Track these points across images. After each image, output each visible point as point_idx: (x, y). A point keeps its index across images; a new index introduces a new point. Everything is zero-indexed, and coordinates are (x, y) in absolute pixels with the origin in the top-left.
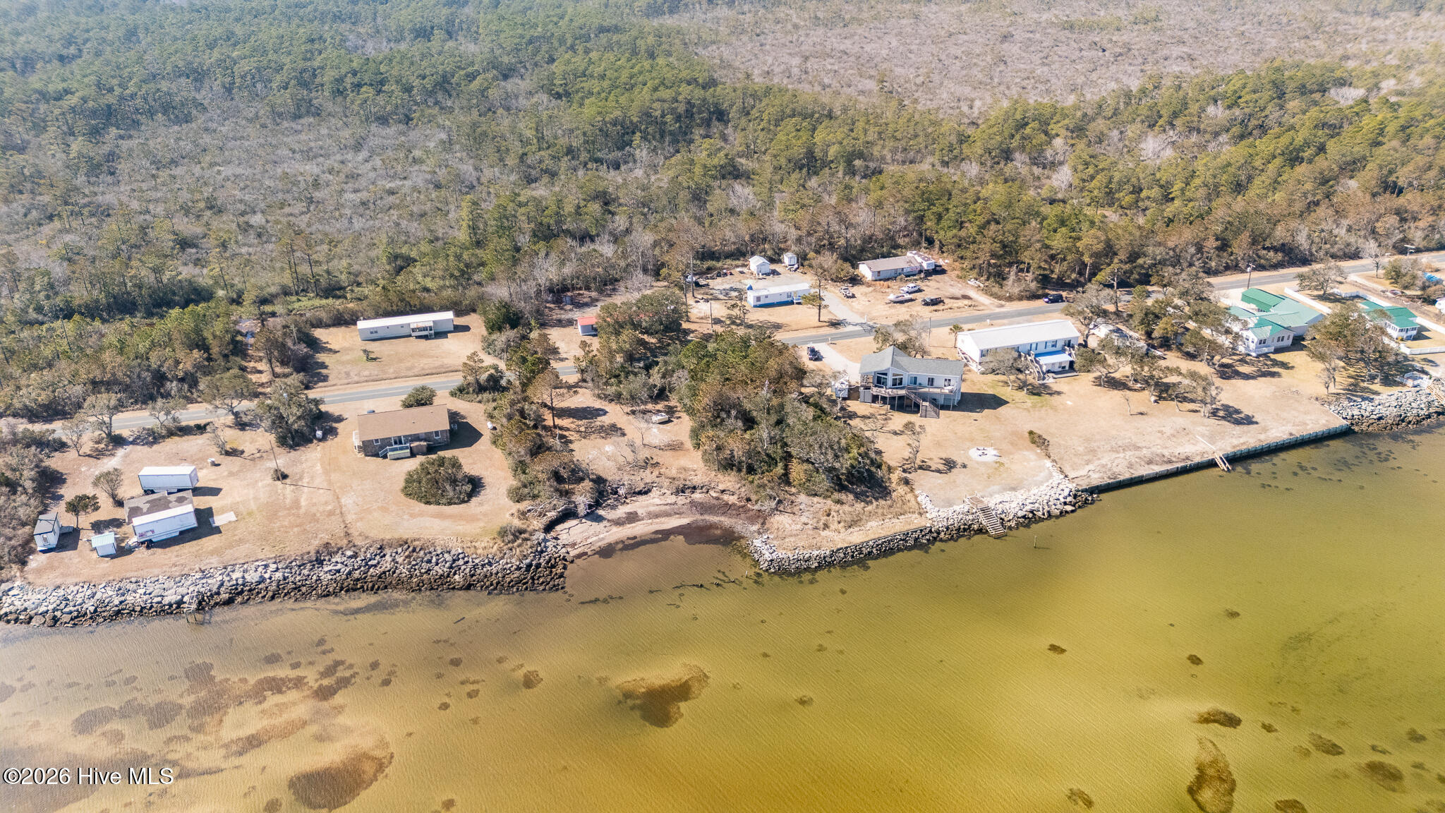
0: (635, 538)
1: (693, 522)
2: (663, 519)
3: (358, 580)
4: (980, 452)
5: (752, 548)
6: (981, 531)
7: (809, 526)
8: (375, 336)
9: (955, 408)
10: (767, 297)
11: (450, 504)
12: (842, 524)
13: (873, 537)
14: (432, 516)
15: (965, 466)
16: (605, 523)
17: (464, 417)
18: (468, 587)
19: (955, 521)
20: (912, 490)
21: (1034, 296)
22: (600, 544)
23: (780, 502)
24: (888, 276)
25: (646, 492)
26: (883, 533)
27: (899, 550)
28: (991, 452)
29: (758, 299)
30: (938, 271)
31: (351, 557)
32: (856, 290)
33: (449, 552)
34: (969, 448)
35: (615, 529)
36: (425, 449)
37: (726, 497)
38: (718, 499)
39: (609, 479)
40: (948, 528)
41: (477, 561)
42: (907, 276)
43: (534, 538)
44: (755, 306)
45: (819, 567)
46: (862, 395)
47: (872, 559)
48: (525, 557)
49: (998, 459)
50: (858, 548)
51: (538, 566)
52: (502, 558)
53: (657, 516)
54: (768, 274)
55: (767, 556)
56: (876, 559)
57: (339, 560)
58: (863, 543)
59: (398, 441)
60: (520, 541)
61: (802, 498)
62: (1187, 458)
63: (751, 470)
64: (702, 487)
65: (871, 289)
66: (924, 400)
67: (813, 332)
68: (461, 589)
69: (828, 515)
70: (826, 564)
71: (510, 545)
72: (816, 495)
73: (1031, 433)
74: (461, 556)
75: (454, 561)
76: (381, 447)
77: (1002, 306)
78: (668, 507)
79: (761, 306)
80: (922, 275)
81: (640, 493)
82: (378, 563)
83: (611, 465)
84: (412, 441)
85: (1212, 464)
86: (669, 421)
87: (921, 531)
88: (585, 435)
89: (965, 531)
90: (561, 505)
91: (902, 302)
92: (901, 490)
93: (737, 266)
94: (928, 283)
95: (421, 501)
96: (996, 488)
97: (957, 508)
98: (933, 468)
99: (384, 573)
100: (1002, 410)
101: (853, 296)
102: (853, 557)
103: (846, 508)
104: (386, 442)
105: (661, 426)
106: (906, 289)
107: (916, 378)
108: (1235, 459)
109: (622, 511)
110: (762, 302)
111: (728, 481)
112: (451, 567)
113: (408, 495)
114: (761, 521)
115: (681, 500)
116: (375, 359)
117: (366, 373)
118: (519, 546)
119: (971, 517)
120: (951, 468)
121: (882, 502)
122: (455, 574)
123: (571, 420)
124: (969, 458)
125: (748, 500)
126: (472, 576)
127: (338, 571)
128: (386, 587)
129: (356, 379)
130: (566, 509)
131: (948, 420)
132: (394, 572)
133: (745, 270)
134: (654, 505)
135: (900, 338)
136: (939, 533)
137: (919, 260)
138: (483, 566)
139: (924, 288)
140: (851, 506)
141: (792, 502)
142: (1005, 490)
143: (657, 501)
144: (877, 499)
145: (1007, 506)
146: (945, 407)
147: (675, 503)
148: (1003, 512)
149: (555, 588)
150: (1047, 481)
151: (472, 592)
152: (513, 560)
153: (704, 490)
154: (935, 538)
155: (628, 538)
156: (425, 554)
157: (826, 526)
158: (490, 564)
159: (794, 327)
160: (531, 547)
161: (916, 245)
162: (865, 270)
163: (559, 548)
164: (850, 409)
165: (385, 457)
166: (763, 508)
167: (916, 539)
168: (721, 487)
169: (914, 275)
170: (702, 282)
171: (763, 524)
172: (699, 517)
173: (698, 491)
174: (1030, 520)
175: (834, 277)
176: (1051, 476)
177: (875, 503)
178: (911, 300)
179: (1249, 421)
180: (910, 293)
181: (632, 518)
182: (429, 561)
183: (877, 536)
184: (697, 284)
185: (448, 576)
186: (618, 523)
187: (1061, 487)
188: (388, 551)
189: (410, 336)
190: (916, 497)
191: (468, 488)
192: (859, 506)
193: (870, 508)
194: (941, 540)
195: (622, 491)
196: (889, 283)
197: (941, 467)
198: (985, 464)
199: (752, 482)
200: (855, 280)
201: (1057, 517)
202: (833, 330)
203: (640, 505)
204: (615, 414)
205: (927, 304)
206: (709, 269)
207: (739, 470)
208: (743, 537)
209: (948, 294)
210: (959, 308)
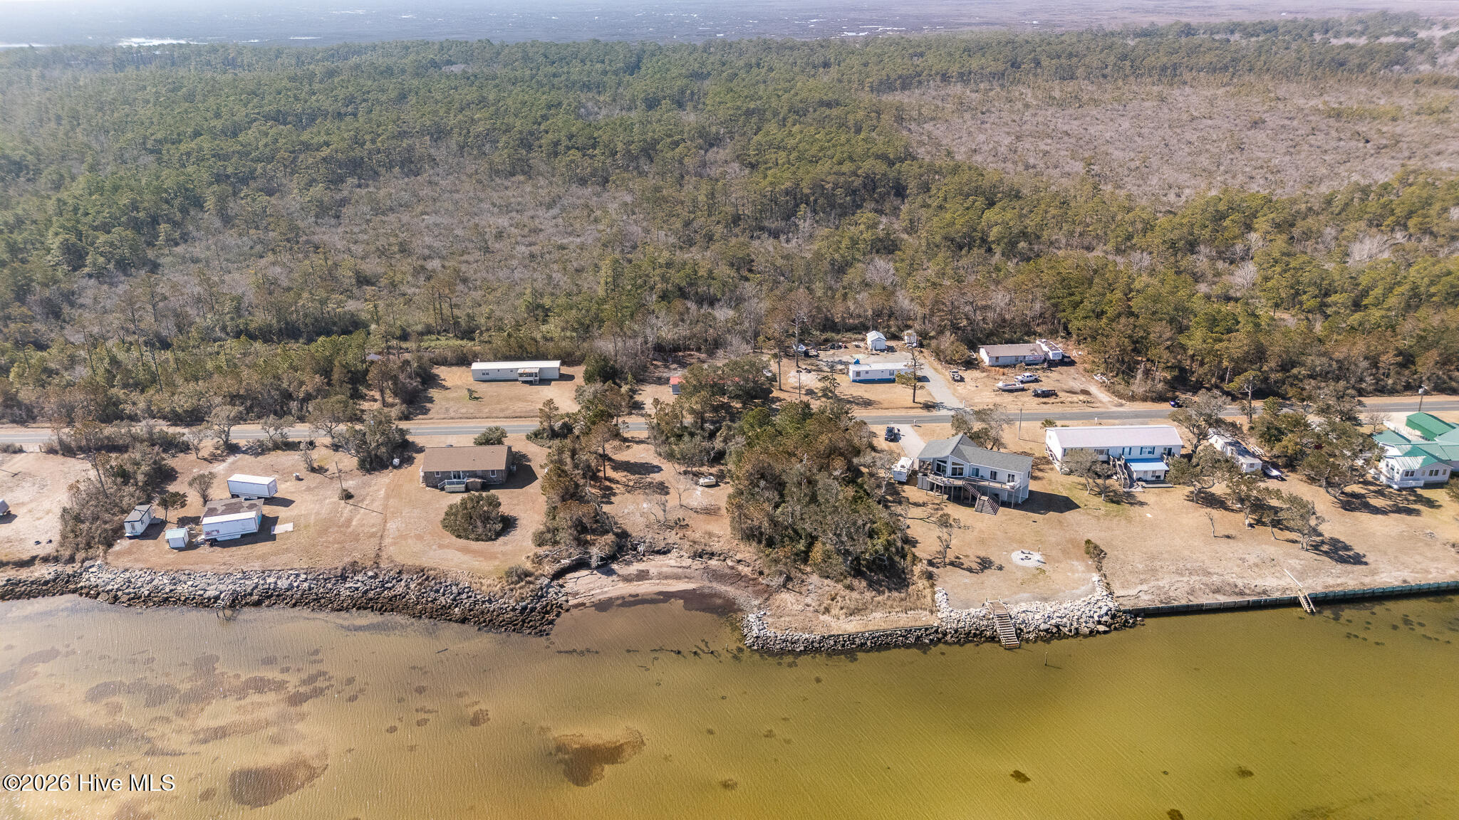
0: (637, 595)
1: (699, 588)
2: (670, 581)
3: (371, 599)
4: (1023, 556)
5: (745, 622)
6: (993, 639)
7: (811, 608)
8: (486, 377)
9: (1017, 506)
10: (867, 372)
11: (477, 540)
12: (844, 611)
13: (871, 628)
14: (458, 550)
15: (1000, 568)
16: (614, 577)
17: (529, 460)
18: (463, 621)
19: (966, 624)
20: (932, 586)
21: (1161, 398)
22: (601, 597)
23: (789, 579)
24: (1008, 362)
25: (664, 552)
26: (884, 626)
27: (896, 646)
28: (1037, 556)
29: (858, 374)
30: (1066, 362)
31: (371, 577)
32: (968, 375)
33: (457, 585)
34: (1013, 550)
35: (621, 584)
36: (479, 486)
37: (740, 568)
38: (732, 568)
39: (634, 535)
40: (956, 631)
41: (479, 597)
42: (1027, 365)
43: (538, 582)
44: (854, 381)
45: (805, 651)
46: (920, 482)
47: (864, 651)
48: (523, 599)
49: (1042, 566)
50: (851, 638)
51: (533, 609)
52: (502, 597)
53: (666, 577)
54: (882, 351)
55: (755, 632)
56: (868, 651)
57: (360, 579)
58: (858, 633)
59: (457, 475)
60: (523, 583)
61: (815, 579)
62: (1265, 592)
63: (770, 544)
64: (720, 555)
65: (985, 374)
66: (984, 494)
67: (903, 413)
68: (456, 621)
69: (833, 600)
70: (812, 649)
71: (512, 586)
72: (828, 577)
73: (1088, 542)
74: (466, 590)
75: (459, 594)
76: (442, 480)
77: (1121, 405)
78: (680, 570)
79: (861, 381)
80: (1045, 365)
81: (659, 552)
82: (393, 586)
83: (641, 521)
84: (469, 477)
85: (1294, 603)
86: (717, 485)
87: (926, 629)
88: (629, 489)
89: (976, 636)
90: (576, 554)
91: (1011, 391)
92: (922, 584)
93: (855, 340)
94: (1049, 374)
95: (453, 534)
96: (1026, 595)
97: (972, 611)
98: (965, 566)
99: (396, 596)
100: (1070, 515)
101: (962, 380)
102: (843, 645)
103: (855, 595)
104: (446, 475)
105: (706, 489)
106: (1020, 378)
107: (978, 470)
108: (1323, 602)
109: (636, 567)
110: (862, 378)
111: (748, 552)
112: (454, 600)
113: (445, 527)
114: (766, 595)
115: (697, 564)
116: (477, 398)
117: (464, 410)
118: (520, 588)
119: (985, 623)
120: (986, 568)
121: (895, 594)
122: (456, 606)
123: (625, 473)
124: (1010, 562)
125: (761, 573)
126: (470, 610)
127: (357, 589)
128: (392, 610)
129: (452, 414)
130: (580, 559)
131: (1004, 518)
132: (404, 597)
133: (862, 344)
134: (668, 566)
135: (977, 426)
136: (945, 634)
137: (1045, 348)
138: (484, 602)
139: (1043, 379)
140: (861, 593)
141: (803, 581)
142: (1035, 599)
143: (673, 563)
144: (890, 590)
145: (1030, 616)
146: (1006, 504)
147: (689, 567)
148: (1024, 622)
149: (541, 633)
150: (1087, 595)
151: (465, 627)
152: (511, 601)
153: (722, 558)
154: (939, 640)
155: (630, 595)
156: (436, 584)
157: (827, 610)
158: (490, 601)
159: (886, 405)
160: (532, 591)
161: (1053, 333)
162: (984, 354)
163: (560, 595)
164: (903, 494)
165: (443, 489)
166: (772, 584)
167: (918, 638)
168: (739, 557)
169: (1036, 364)
170: (813, 352)
171: (767, 599)
172: (707, 583)
173: (716, 558)
174: (1053, 634)
175: (948, 358)
176: (1094, 590)
177: (887, 594)
178: (1023, 390)
179: (1358, 560)
180: (1022, 382)
181: (643, 576)
182: (437, 591)
183: (876, 628)
184: (806, 354)
185: (450, 607)
186: (627, 579)
187: (1100, 604)
188: (405, 577)
189: (517, 380)
190: (934, 593)
191: (499, 527)
192: (868, 595)
193: (880, 598)
194: (946, 643)
195: (641, 548)
196: (1006, 370)
197: (974, 566)
198: (1024, 568)
199: (768, 556)
200: (970, 364)
201: (1085, 636)
202: (925, 413)
203: (654, 565)
204: (669, 472)
205: (1037, 395)
206: (826, 341)
207: (760, 542)
208: (741, 610)
209: (1065, 387)
210: (1071, 403)
